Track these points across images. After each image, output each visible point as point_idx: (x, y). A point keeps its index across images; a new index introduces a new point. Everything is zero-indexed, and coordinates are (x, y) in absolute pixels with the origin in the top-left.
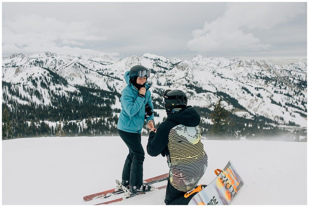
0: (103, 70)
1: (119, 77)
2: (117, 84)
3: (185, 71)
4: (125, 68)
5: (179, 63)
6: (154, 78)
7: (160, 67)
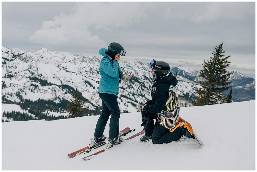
3: (29, 63)
5: (22, 54)
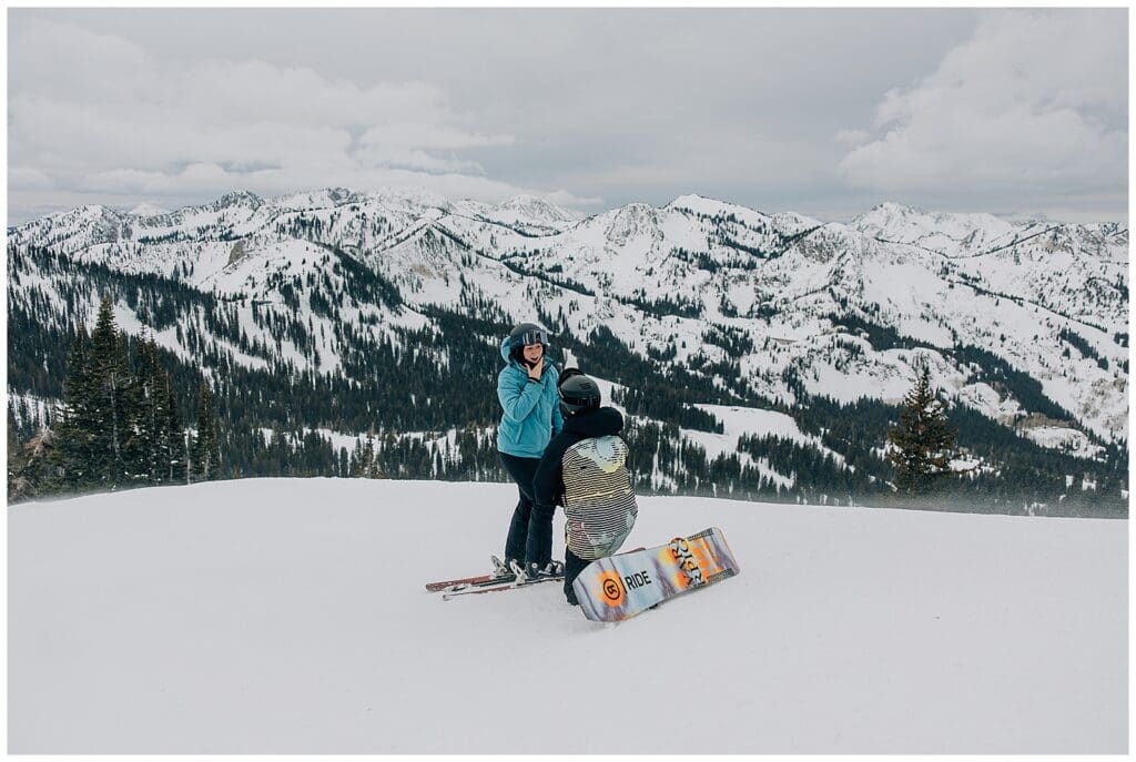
0: (524, 255)
1: (580, 281)
2: (574, 307)
3: (832, 264)
4: (605, 249)
5: (810, 231)
6: (709, 288)
7: (735, 245)
